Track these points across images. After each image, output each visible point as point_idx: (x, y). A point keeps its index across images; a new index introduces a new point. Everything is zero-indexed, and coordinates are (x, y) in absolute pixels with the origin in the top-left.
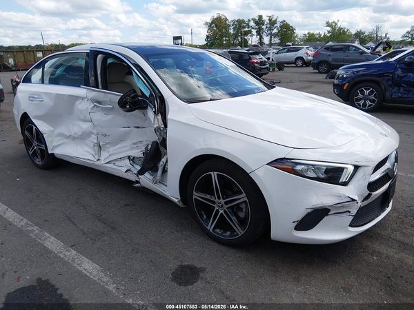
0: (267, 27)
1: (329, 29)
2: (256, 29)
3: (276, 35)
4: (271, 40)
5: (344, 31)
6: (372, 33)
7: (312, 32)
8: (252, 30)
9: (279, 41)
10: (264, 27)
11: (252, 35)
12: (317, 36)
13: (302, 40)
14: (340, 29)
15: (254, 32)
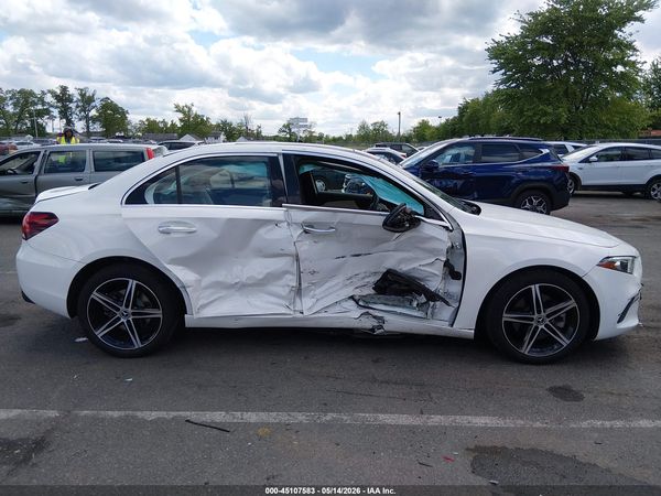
0: (77, 107)
1: (181, 116)
2: (57, 107)
3: (94, 120)
4: (88, 127)
5: (202, 120)
6: (241, 125)
7: (152, 118)
8: (51, 109)
9: (101, 130)
10: (72, 105)
11: (53, 118)
12: (161, 125)
13: (139, 130)
14: (197, 116)
15: (55, 112)
